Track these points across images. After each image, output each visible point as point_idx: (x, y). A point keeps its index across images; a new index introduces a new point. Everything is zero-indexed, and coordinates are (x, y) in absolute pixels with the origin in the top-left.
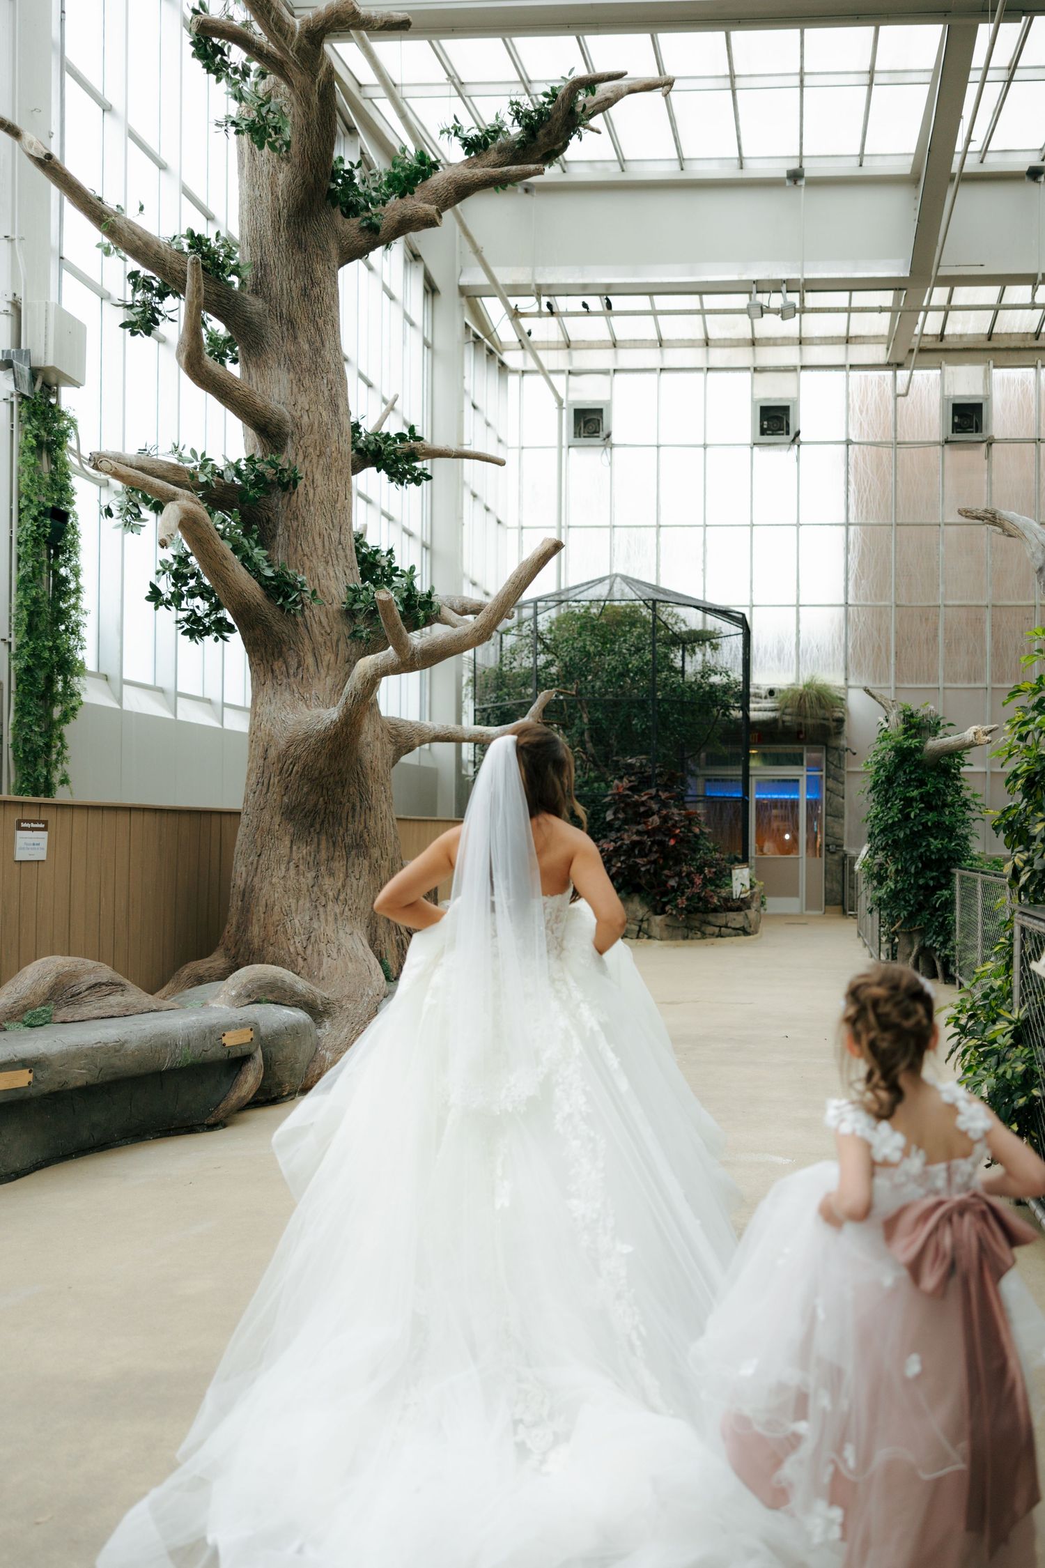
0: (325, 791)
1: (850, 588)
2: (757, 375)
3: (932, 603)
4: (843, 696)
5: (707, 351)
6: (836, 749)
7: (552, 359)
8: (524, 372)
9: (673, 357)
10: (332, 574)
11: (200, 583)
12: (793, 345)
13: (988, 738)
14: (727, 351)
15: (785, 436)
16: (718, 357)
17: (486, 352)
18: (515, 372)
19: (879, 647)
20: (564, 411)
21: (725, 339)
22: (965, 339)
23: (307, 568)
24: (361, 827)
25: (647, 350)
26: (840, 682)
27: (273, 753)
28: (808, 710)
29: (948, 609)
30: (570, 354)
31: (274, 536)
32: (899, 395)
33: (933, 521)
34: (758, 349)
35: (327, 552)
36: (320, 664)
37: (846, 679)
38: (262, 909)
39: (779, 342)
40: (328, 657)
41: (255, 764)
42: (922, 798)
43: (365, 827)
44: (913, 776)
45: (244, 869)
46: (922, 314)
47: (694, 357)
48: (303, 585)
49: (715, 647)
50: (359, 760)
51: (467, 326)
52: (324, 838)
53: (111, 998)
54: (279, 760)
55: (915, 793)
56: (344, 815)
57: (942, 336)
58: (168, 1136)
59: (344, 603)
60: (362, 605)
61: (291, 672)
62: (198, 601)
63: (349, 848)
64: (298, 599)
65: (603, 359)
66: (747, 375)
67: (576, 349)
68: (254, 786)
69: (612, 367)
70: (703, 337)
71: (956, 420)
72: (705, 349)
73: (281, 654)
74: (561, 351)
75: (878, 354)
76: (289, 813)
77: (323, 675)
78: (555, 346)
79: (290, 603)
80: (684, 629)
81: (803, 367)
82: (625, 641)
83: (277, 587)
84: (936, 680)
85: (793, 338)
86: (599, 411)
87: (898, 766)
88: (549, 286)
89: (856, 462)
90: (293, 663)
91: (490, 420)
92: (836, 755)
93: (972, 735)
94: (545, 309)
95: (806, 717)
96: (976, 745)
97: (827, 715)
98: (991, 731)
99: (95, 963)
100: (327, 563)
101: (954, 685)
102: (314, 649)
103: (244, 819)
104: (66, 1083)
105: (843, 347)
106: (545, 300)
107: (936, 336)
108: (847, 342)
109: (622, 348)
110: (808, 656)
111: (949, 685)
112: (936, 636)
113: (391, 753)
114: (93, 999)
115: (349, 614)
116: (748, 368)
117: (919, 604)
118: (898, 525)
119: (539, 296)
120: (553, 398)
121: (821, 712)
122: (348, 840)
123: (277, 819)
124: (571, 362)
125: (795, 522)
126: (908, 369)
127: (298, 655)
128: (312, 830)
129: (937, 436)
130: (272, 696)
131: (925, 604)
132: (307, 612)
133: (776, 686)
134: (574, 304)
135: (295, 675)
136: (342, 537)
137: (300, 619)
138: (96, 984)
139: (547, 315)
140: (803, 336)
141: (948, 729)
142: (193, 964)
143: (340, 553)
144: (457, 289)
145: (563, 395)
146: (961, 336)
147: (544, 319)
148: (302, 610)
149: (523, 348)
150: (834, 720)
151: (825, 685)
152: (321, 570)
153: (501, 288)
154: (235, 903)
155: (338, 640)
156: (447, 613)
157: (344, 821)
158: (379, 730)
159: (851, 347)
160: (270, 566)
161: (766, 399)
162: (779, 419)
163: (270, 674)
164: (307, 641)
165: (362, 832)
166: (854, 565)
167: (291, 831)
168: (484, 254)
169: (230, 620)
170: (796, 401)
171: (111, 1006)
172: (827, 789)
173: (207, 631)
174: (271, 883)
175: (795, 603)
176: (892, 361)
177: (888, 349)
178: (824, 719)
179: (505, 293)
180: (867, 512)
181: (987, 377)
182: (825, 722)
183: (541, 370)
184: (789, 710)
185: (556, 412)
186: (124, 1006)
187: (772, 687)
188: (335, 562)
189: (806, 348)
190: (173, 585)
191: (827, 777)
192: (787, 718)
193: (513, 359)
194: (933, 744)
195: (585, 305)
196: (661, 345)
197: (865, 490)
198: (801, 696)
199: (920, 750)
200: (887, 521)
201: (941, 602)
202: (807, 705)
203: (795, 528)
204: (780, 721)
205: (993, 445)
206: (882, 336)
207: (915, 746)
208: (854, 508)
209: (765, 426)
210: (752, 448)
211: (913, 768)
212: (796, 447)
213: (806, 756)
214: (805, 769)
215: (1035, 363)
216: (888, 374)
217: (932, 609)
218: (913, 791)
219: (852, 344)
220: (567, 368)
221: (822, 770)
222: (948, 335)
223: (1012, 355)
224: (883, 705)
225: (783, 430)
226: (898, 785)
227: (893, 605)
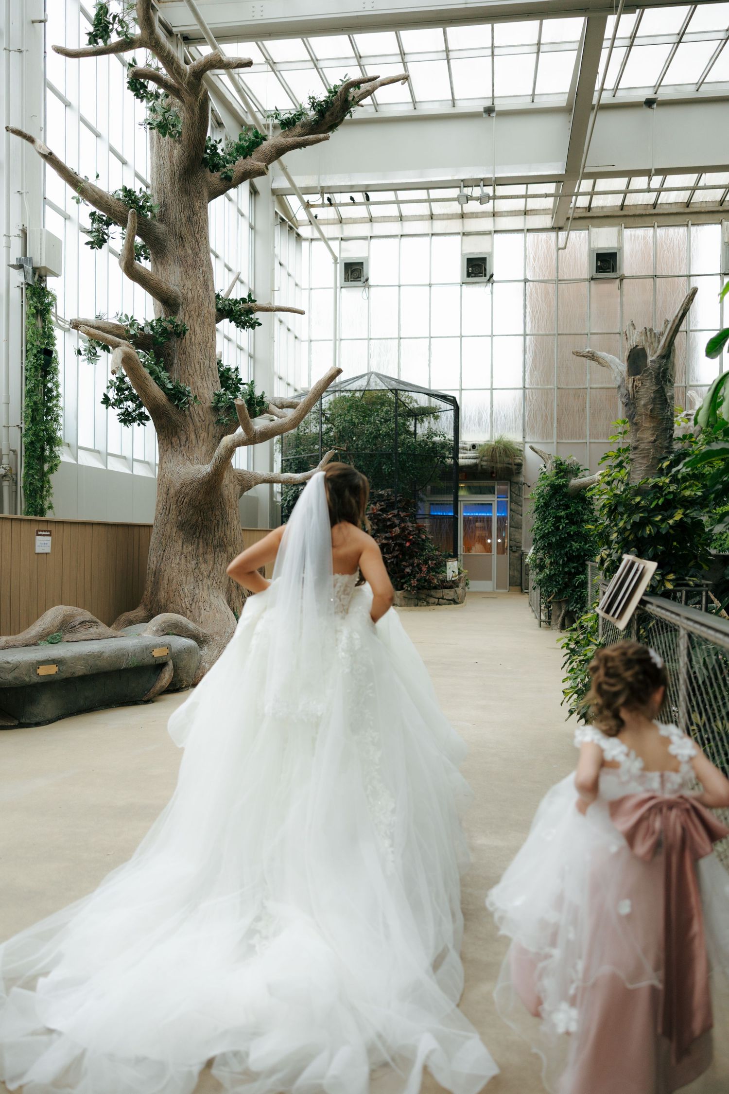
0: (202, 513)
1: (527, 377)
2: (464, 238)
3: (582, 387)
4: (521, 449)
5: (432, 222)
6: (517, 483)
7: (329, 231)
8: (312, 240)
9: (410, 227)
10: (205, 386)
11: (131, 393)
12: (489, 217)
14: (445, 222)
15: (483, 278)
16: (439, 226)
17: (288, 228)
18: (306, 239)
19: (546, 416)
20: (338, 265)
21: (443, 214)
22: (605, 210)
23: (191, 383)
24: (223, 534)
25: (392, 223)
26: (519, 439)
27: (172, 491)
28: (498, 458)
29: (592, 390)
30: (342, 227)
31: (172, 364)
32: (560, 249)
33: (583, 332)
34: (466, 220)
35: (202, 372)
36: (198, 439)
37: (524, 437)
38: (166, 582)
39: (480, 215)
40: (203, 435)
41: (161, 498)
42: (567, 516)
43: (225, 535)
44: (561, 503)
45: (155, 558)
46: (574, 198)
47: (423, 227)
48: (189, 393)
49: (436, 418)
50: (221, 495)
51: (276, 213)
52: (201, 541)
53: (91, 629)
54: (176, 495)
55: (563, 513)
56: (213, 527)
57: (589, 208)
58: (123, 706)
59: (212, 403)
60: (223, 404)
61: (182, 444)
62: (130, 403)
63: (215, 547)
64: (186, 401)
65: (363, 230)
66: (459, 237)
67: (346, 223)
68: (161, 510)
69: (369, 235)
70: (429, 213)
71: (599, 264)
72: (430, 221)
73: (176, 433)
74: (336, 226)
75: (546, 221)
76: (181, 526)
77: (200, 446)
78: (332, 222)
79: (182, 403)
80: (416, 406)
81: (495, 232)
82: (378, 415)
83: (174, 395)
84: (585, 437)
85: (489, 212)
86: (362, 264)
87: (551, 496)
88: (329, 187)
89: (531, 294)
90: (184, 438)
91: (290, 272)
92: (517, 487)
93: (599, 476)
94: (326, 202)
95: (496, 462)
97: (511, 461)
99: (82, 610)
100: (203, 379)
101: (597, 441)
102: (195, 430)
103: (155, 530)
104: (74, 673)
105: (523, 217)
106: (326, 196)
107: (585, 208)
108: (525, 214)
109: (376, 222)
110: (499, 422)
111: (592, 441)
112: (584, 410)
113: (238, 491)
114: (82, 629)
115: (215, 409)
116: (459, 233)
117: (573, 387)
118: (559, 335)
119: (322, 193)
120: (331, 257)
121: (506, 460)
122: (215, 542)
123: (174, 530)
124: (342, 234)
125: (490, 334)
126: (566, 230)
127: (186, 434)
128: (195, 536)
129: (586, 275)
130: (171, 458)
131: (577, 387)
132: (191, 409)
133: (477, 442)
134: (344, 198)
135: (185, 446)
136: (211, 363)
137: (187, 412)
138: (83, 622)
139: (327, 206)
140: (496, 211)
142: (127, 614)
143: (210, 373)
144: (270, 191)
145: (337, 254)
146: (602, 207)
147: (326, 208)
148: (189, 407)
149: (311, 224)
150: (515, 465)
151: (509, 442)
152: (199, 383)
153: (298, 190)
154: (150, 579)
155: (209, 425)
156: (273, 408)
157: (213, 531)
158: (232, 477)
159: (527, 217)
160: (170, 382)
161: (470, 253)
162: (479, 266)
163: (170, 445)
164: (191, 426)
165: (223, 537)
166: (529, 362)
167: (183, 536)
168: (288, 170)
169: (147, 413)
170: (491, 254)
171: (92, 634)
172: (511, 510)
173: (134, 420)
174: (171, 567)
175: (490, 387)
176: (555, 226)
177: (552, 218)
178: (508, 464)
179: (301, 193)
180: (538, 326)
181: (620, 234)
182: (509, 466)
183: (323, 238)
184: (485, 458)
185: (333, 265)
186: (98, 634)
187: (474, 443)
188: (207, 379)
189: (498, 219)
190: (117, 394)
191: (510, 502)
192: (484, 463)
193: (305, 231)
194: (573, 482)
195: (352, 199)
196: (401, 220)
197: (537, 312)
198: (493, 449)
199: (565, 486)
200: (552, 333)
201: (587, 386)
202: (498, 455)
203: (490, 338)
204: (479, 466)
205: (624, 280)
206: (549, 209)
207: (563, 483)
208: (530, 324)
209: (470, 271)
210: (461, 286)
211: (561, 497)
212: (491, 284)
213: (496, 487)
214: (496, 497)
215: (653, 225)
216: (553, 235)
217: (582, 390)
218: (561, 512)
219: (528, 215)
220: (340, 236)
221: (507, 498)
222: (594, 207)
223: (637, 219)
224: (543, 458)
225: (482, 273)
226: (552, 508)
227: (556, 388)
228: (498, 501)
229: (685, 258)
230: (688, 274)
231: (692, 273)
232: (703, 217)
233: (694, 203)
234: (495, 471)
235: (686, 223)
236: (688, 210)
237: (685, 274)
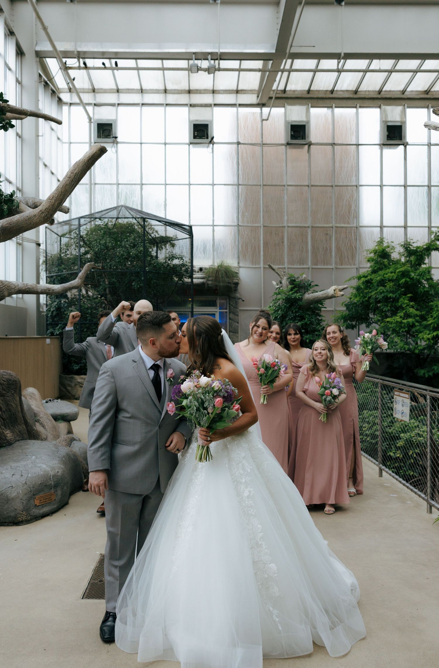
1: (239, 216)
2: (192, 109)
3: (281, 225)
4: (237, 272)
5: (166, 95)
6: (234, 298)
7: (87, 98)
8: (71, 104)
9: (149, 98)
12: (209, 93)
13: (342, 293)
14: (176, 96)
15: (206, 140)
16: (171, 98)
17: (50, 91)
18: (66, 104)
19: (255, 246)
20: (92, 124)
21: (175, 90)
22: (297, 93)
25: (135, 94)
26: (236, 265)
28: (221, 278)
29: (289, 228)
30: (95, 95)
32: (263, 120)
33: (281, 184)
34: (192, 95)
37: (239, 263)
39: (202, 92)
44: (297, 314)
47: (158, 98)
49: (173, 245)
51: (40, 75)
57: (284, 91)
65: (112, 98)
66: (186, 109)
67: (98, 93)
69: (117, 102)
70: (164, 88)
71: (292, 133)
72: (164, 95)
74: (90, 94)
75: (253, 99)
78: (87, 91)
80: (157, 236)
81: (215, 105)
82: (127, 241)
85: (209, 90)
86: (111, 125)
87: (289, 308)
88: (85, 53)
89: (242, 153)
92: (234, 301)
93: (332, 291)
94: (82, 65)
95: (219, 282)
96: (335, 297)
97: (230, 281)
98: (343, 289)
101: (292, 267)
105: (235, 95)
106: (81, 61)
107: (282, 90)
108: (237, 93)
109: (122, 93)
110: (218, 250)
112: (283, 242)
116: (186, 105)
117: (274, 225)
118: (264, 185)
119: (79, 58)
120: (86, 116)
121: (227, 280)
124: (95, 100)
125: (211, 183)
126: (268, 107)
129: (283, 141)
131: (278, 226)
133: (203, 266)
134: (98, 63)
139: (83, 68)
140: (215, 89)
141: (316, 288)
144: (34, 53)
145: (91, 115)
146: (294, 91)
147: (82, 71)
149: (70, 91)
150: (233, 284)
151: (228, 266)
153: (59, 52)
156: (23, 208)
159: (238, 95)
161: (197, 120)
162: (203, 131)
166: (242, 205)
168: (49, 30)
170: (212, 122)
172: (230, 319)
175: (211, 224)
176: (260, 103)
177: (258, 97)
179: (61, 57)
180: (248, 179)
181: (307, 112)
182: (229, 285)
183: (81, 103)
184: (210, 279)
185: (88, 124)
187: (201, 266)
189: (216, 95)
191: (229, 312)
192: (210, 282)
193: (65, 97)
194: (309, 296)
195: (103, 64)
196: (142, 92)
197: (247, 168)
198: (216, 271)
199: (301, 299)
200: (259, 184)
201: (285, 225)
202: (220, 276)
203: (211, 186)
204: (206, 284)
205: (311, 146)
206: (255, 90)
207: (299, 297)
208: (242, 177)
209: (196, 134)
210: (189, 145)
211: (297, 310)
212: (212, 145)
213: (218, 302)
214: (218, 308)
215: (331, 105)
216: (257, 110)
217: (281, 228)
218: (298, 323)
219: (239, 93)
220: (93, 102)
221: (226, 309)
222: (288, 90)
223: (320, 101)
224: (279, 275)
225: (205, 136)
227: (262, 226)
229: (354, 132)
230: (357, 144)
231: (360, 143)
232: (367, 102)
233: (361, 91)
234: (218, 288)
235: (355, 106)
236: (356, 96)
237: (354, 143)
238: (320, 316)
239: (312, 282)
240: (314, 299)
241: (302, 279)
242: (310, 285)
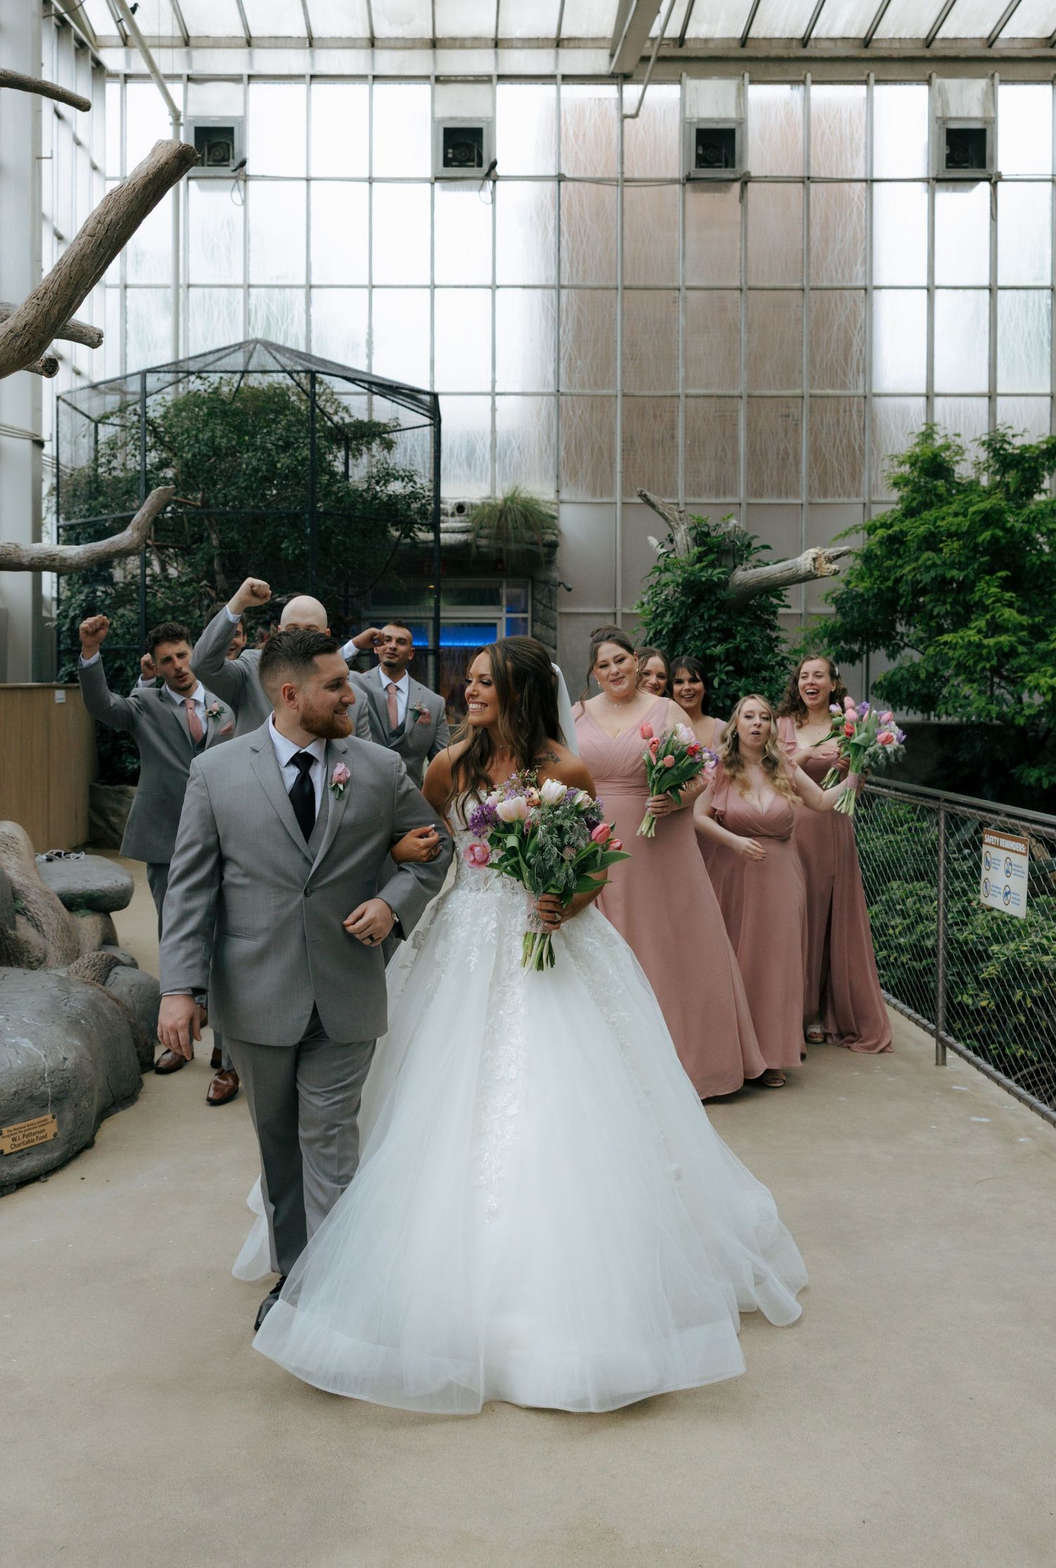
1: (562, 370)
2: (439, 87)
3: (669, 393)
4: (555, 514)
5: (373, 54)
6: (546, 583)
7: (168, 61)
8: (127, 77)
9: (328, 61)
12: (487, 47)
13: (834, 567)
14: (399, 55)
15: (476, 168)
16: (387, 62)
17: (74, 43)
18: (114, 76)
19: (600, 448)
20: (182, 128)
21: (396, 39)
22: (711, 45)
25: (293, 51)
26: (550, 496)
28: (510, 530)
29: (690, 400)
30: (189, 54)
32: (626, 117)
33: (671, 284)
34: (440, 52)
37: (558, 491)
39: (468, 43)
42: (728, 657)
44: (715, 624)
47: (355, 61)
49: (389, 445)
55: (719, 650)
57: (681, 41)
65: (233, 61)
66: (425, 89)
67: (197, 47)
69: (246, 72)
70: (368, 35)
71: (700, 152)
72: (369, 51)
74: (176, 50)
75: (599, 61)
78: (169, 42)
80: (348, 420)
81: (502, 78)
82: (269, 433)
85: (486, 39)
86: (229, 131)
89: (570, 205)
91: (81, 137)
92: (546, 592)
93: (810, 561)
95: (508, 540)
96: (816, 577)
97: (536, 538)
98: (838, 557)
101: (697, 500)
105: (552, 52)
107: (674, 39)
108: (558, 46)
109: (260, 47)
110: (508, 460)
111: (691, 500)
112: (673, 436)
116: (427, 78)
117: (652, 393)
118: (625, 288)
120: (165, 109)
121: (527, 535)
124: (190, 66)
125: (489, 282)
126: (638, 82)
129: (676, 172)
131: (661, 393)
133: (466, 500)
140: (500, 36)
141: (763, 555)
145: (180, 106)
146: (706, 40)
149: (125, 44)
150: (544, 545)
151: (531, 499)
159: (561, 51)
161: (451, 119)
162: (469, 147)
166: (567, 339)
170: (491, 122)
175: (489, 389)
176: (618, 71)
177: (612, 56)
178: (532, 544)
180: (584, 271)
181: (741, 94)
182: (533, 548)
183: (155, 75)
184: (485, 532)
185: (171, 123)
187: (461, 500)
189: (503, 53)
191: (533, 620)
192: (483, 542)
193: (113, 59)
194: (745, 575)
196: (311, 45)
197: (582, 241)
198: (501, 512)
199: (723, 584)
200: (612, 284)
201: (680, 390)
202: (510, 525)
203: (490, 290)
204: (474, 546)
205: (750, 185)
206: (604, 38)
207: (719, 579)
208: (568, 266)
209: (450, 156)
210: (432, 184)
211: (713, 612)
212: (491, 182)
213: (504, 592)
214: (504, 609)
215: (802, 78)
216: (610, 91)
217: (669, 400)
218: (715, 646)
219: (563, 48)
220: (185, 71)
221: (526, 612)
222: (690, 39)
223: (773, 67)
224: (666, 519)
225: (473, 161)
226: (694, 638)
227: (620, 395)
228: (507, 619)
229: (862, 146)
230: (869, 177)
231: (876, 176)
232: (896, 70)
233: (877, 40)
234: (505, 558)
235: (864, 78)
236: (866, 53)
237: (862, 176)
238: (773, 628)
239: (755, 537)
240: (759, 583)
241: (726, 530)
242: (749, 545)
